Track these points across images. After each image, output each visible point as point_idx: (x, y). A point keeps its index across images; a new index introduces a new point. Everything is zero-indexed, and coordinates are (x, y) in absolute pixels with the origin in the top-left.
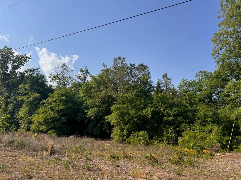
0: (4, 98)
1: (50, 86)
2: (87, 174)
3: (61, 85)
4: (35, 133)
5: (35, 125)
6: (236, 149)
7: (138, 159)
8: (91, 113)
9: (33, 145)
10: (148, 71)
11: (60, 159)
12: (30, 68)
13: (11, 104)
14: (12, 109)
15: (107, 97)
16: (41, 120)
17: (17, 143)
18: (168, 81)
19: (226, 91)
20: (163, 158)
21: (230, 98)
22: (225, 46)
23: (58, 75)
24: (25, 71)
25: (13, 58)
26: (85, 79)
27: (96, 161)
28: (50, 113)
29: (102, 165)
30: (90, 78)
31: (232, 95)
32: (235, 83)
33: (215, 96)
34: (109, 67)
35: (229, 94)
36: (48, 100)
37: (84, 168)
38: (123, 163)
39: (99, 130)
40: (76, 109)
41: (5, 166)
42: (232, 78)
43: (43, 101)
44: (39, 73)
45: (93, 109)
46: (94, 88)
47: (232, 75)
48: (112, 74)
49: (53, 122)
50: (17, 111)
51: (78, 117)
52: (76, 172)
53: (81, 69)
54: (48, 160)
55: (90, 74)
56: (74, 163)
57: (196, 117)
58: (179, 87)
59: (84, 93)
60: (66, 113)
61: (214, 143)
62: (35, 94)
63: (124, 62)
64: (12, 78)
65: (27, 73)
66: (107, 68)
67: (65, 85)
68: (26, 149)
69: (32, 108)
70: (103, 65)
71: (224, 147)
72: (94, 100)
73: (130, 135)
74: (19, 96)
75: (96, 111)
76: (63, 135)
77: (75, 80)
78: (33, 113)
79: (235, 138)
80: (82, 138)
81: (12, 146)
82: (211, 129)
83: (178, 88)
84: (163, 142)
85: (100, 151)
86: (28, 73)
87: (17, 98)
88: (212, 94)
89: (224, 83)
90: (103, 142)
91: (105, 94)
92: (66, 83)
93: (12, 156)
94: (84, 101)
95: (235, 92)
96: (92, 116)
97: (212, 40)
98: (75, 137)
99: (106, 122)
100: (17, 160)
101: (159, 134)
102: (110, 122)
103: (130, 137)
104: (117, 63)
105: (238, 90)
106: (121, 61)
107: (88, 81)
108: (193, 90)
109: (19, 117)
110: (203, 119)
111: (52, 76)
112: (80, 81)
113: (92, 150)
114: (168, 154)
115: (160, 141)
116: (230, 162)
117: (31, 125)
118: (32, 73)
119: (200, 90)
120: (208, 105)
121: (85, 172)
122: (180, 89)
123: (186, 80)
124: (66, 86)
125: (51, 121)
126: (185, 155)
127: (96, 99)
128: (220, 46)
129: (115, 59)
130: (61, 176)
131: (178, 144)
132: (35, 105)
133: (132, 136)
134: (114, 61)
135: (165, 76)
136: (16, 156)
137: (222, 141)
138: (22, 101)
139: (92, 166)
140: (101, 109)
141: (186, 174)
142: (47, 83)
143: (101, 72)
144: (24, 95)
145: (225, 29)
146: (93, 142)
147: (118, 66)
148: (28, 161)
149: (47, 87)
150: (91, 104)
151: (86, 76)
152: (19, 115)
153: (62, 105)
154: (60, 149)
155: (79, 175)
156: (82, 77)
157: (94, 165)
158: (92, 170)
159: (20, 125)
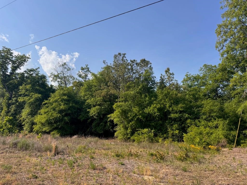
0: (6, 100)
1: (51, 85)
2: (92, 173)
3: (62, 85)
4: (38, 134)
5: (38, 126)
6: (244, 143)
7: (143, 157)
8: (93, 112)
9: (37, 146)
10: (150, 66)
11: (64, 159)
12: (30, 68)
13: (13, 106)
14: (14, 111)
15: (109, 95)
16: (43, 121)
17: (21, 144)
18: (170, 76)
19: (231, 84)
20: (169, 155)
21: (236, 92)
22: (230, 38)
23: (59, 74)
24: (25, 71)
25: (12, 58)
26: (87, 77)
27: (101, 159)
28: (52, 114)
29: (106, 163)
30: (91, 76)
31: (238, 89)
32: (241, 75)
33: (220, 90)
34: (109, 65)
35: (235, 87)
36: (50, 100)
37: (88, 167)
38: (127, 161)
39: (103, 129)
40: (78, 109)
41: (11, 168)
42: (238, 71)
43: (44, 102)
44: (39, 72)
45: (95, 108)
46: (95, 87)
47: (238, 68)
48: (113, 71)
49: (55, 122)
50: (19, 112)
51: (81, 116)
52: (81, 171)
53: (82, 67)
54: (53, 160)
55: (91, 72)
56: (79, 162)
57: (202, 112)
58: (183, 82)
59: (85, 91)
60: (68, 113)
61: (221, 139)
62: (36, 94)
63: (125, 59)
64: (13, 79)
66: (107, 65)
67: (66, 85)
68: (30, 151)
69: (34, 109)
70: (104, 62)
71: (230, 142)
72: (96, 99)
73: (134, 133)
74: (21, 97)
75: (98, 110)
76: (67, 135)
77: (75, 79)
78: (35, 114)
79: (243, 132)
80: (85, 138)
81: (16, 147)
82: (217, 125)
83: (182, 84)
84: (168, 139)
85: (104, 149)
86: (28, 74)
87: (18, 99)
88: (217, 88)
89: (229, 76)
90: (107, 141)
91: (106, 93)
92: (67, 82)
93: (17, 158)
94: (86, 100)
95: (241, 85)
96: (95, 115)
97: (216, 32)
98: (78, 137)
99: (109, 121)
100: (22, 161)
101: (163, 131)
102: (113, 121)
103: (134, 135)
104: (118, 59)
105: (244, 82)
106: (121, 58)
107: (89, 79)
108: (198, 85)
109: (21, 119)
110: (208, 114)
111: (53, 75)
112: (81, 79)
113: (96, 149)
114: (173, 151)
115: (165, 138)
116: (237, 157)
117: (34, 126)
118: (32, 73)
119: (204, 84)
120: (213, 99)
121: (90, 171)
122: (184, 84)
123: (190, 74)
124: (67, 85)
125: (54, 122)
126: (191, 152)
127: (98, 97)
128: (224, 37)
129: (115, 55)
130: (66, 176)
131: (183, 141)
132: (37, 106)
133: (136, 134)
134: (114, 58)
135: (167, 71)
136: (20, 158)
137: (229, 136)
138: (24, 102)
139: (96, 165)
140: (103, 107)
141: (192, 170)
142: (48, 83)
143: (102, 70)
144: (25, 96)
145: (229, 19)
146: (97, 141)
147: (119, 62)
148: (33, 162)
149: (49, 87)
150: (93, 102)
151: (87, 74)
152: (21, 117)
153: (64, 105)
154: (64, 149)
155: (84, 174)
156: (83, 76)
157: (99, 164)
158: (97, 169)
159: (23, 127)
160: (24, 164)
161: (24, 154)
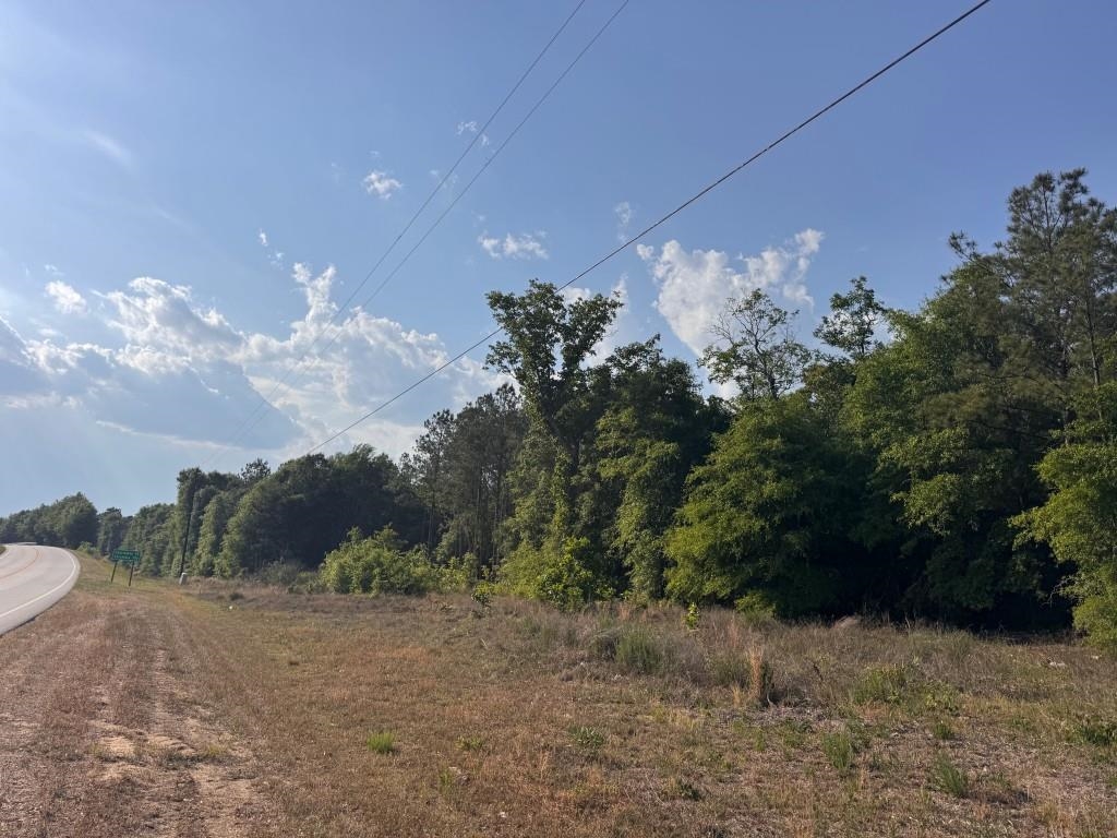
0: (560, 476)
1: (713, 399)
2: (952, 814)
3: (756, 391)
4: (686, 605)
5: (681, 572)
8: (924, 502)
9: (688, 660)
11: (807, 727)
12: (625, 344)
13: (586, 496)
14: (592, 513)
15: (1006, 412)
16: (698, 549)
17: (628, 647)
23: (736, 346)
24: (610, 359)
25: (563, 316)
26: (867, 339)
27: (996, 748)
28: (730, 519)
29: (1030, 771)
30: (890, 330)
34: (987, 250)
36: (713, 463)
37: (929, 781)
39: (988, 588)
40: (843, 491)
41: (601, 741)
43: (693, 472)
44: (661, 355)
45: (931, 483)
46: (920, 377)
48: (1012, 281)
49: (749, 557)
51: (863, 528)
52: (890, 793)
54: (757, 725)
55: (884, 311)
56: (876, 749)
59: (869, 408)
60: (799, 514)
62: (658, 445)
63: (1079, 199)
64: (572, 396)
65: (619, 365)
66: (976, 256)
67: (775, 389)
68: (663, 676)
69: (660, 505)
70: (953, 245)
72: (930, 437)
74: (606, 461)
75: (949, 494)
76: (807, 615)
77: (814, 357)
78: (665, 525)
80: (899, 630)
81: (613, 659)
85: (1006, 693)
86: (622, 366)
87: (599, 469)
90: (1020, 649)
91: (987, 399)
92: (776, 376)
93: (618, 703)
94: (878, 451)
96: (935, 519)
98: (862, 625)
99: (1022, 548)
100: (639, 717)
102: (1045, 547)
104: (1035, 212)
106: (1055, 199)
107: (880, 345)
109: (618, 543)
111: (713, 354)
112: (838, 353)
113: (961, 690)
117: (668, 573)
118: (635, 360)
121: (939, 802)
124: (780, 390)
125: (742, 555)
127: (940, 429)
129: (1017, 193)
130: (823, 808)
132: (667, 488)
134: (1012, 209)
136: (631, 703)
138: (620, 481)
139: (972, 773)
140: (976, 477)
142: (697, 392)
143: (946, 287)
144: (620, 455)
146: (966, 652)
147: (1045, 225)
148: (677, 724)
149: (703, 406)
150: (914, 457)
151: (869, 324)
152: (618, 535)
153: (777, 479)
154: (802, 680)
155: (909, 810)
156: (846, 334)
157: (985, 769)
158: (976, 797)
159: (628, 577)
160: (645, 732)
161: (642, 687)
